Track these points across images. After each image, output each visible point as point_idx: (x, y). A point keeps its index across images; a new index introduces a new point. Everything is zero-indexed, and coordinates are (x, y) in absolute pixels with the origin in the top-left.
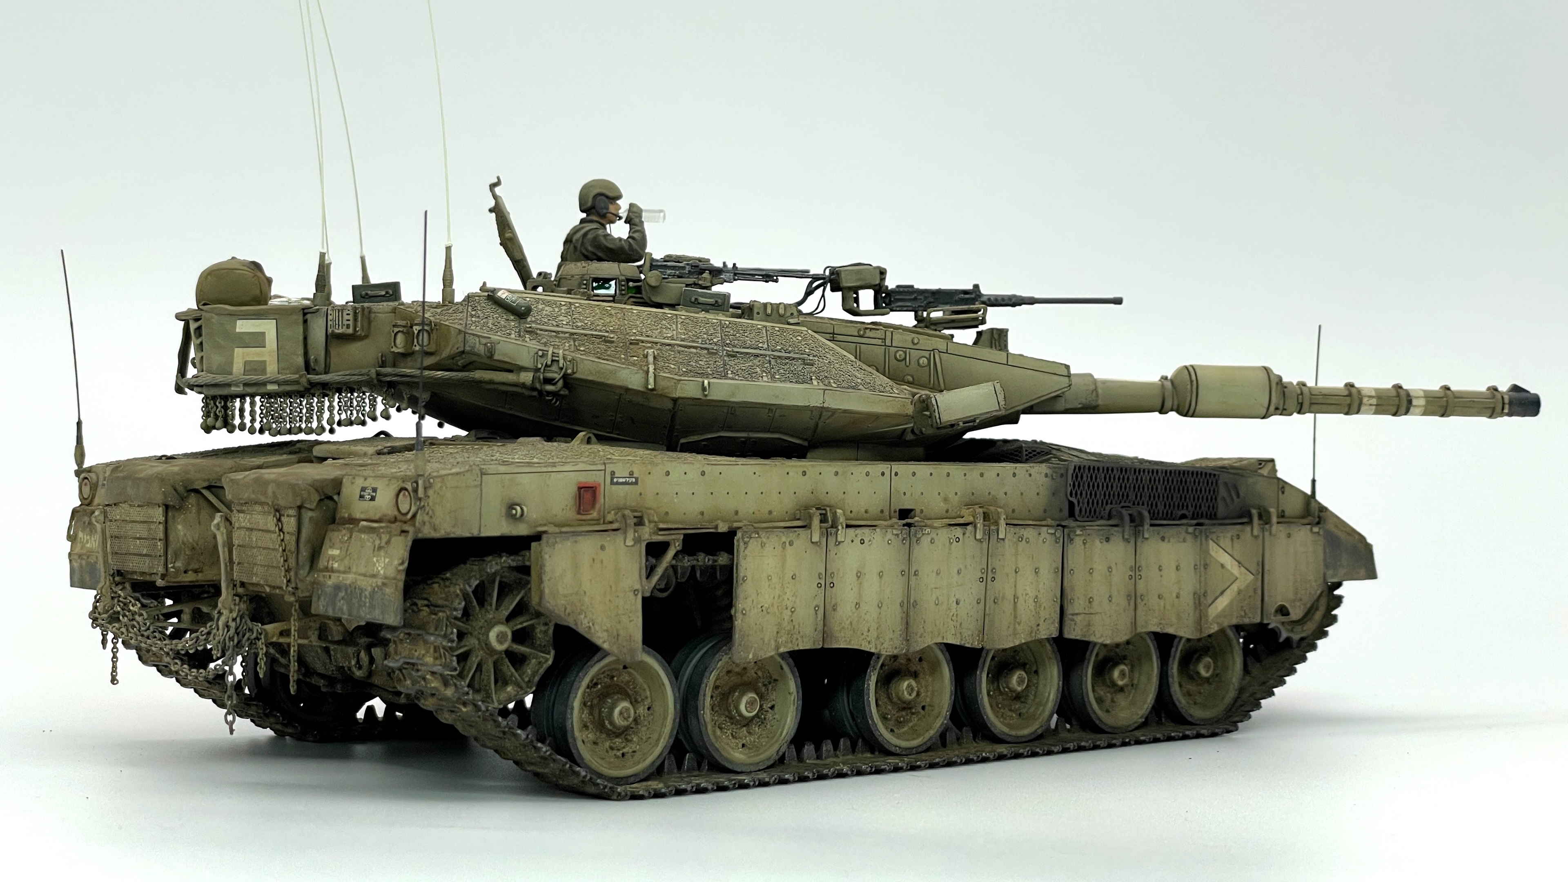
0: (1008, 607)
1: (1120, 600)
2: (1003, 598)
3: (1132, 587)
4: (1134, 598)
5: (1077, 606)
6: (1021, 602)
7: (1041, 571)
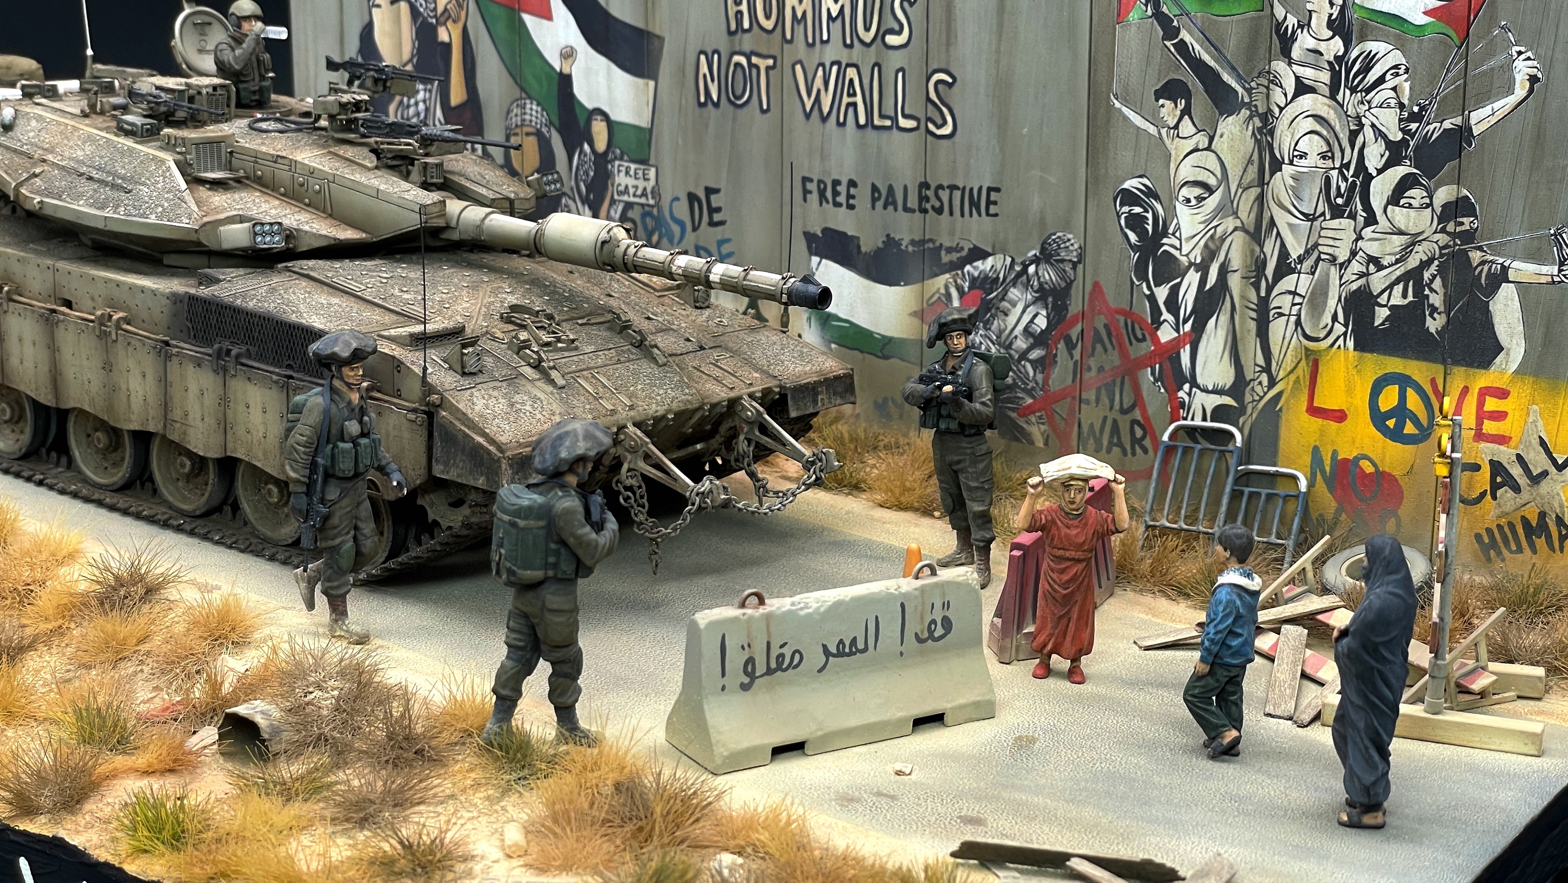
0: (124, 398)
1: (210, 421)
2: (120, 389)
3: (221, 415)
4: (224, 425)
5: (177, 414)
6: (132, 398)
7: (147, 376)
